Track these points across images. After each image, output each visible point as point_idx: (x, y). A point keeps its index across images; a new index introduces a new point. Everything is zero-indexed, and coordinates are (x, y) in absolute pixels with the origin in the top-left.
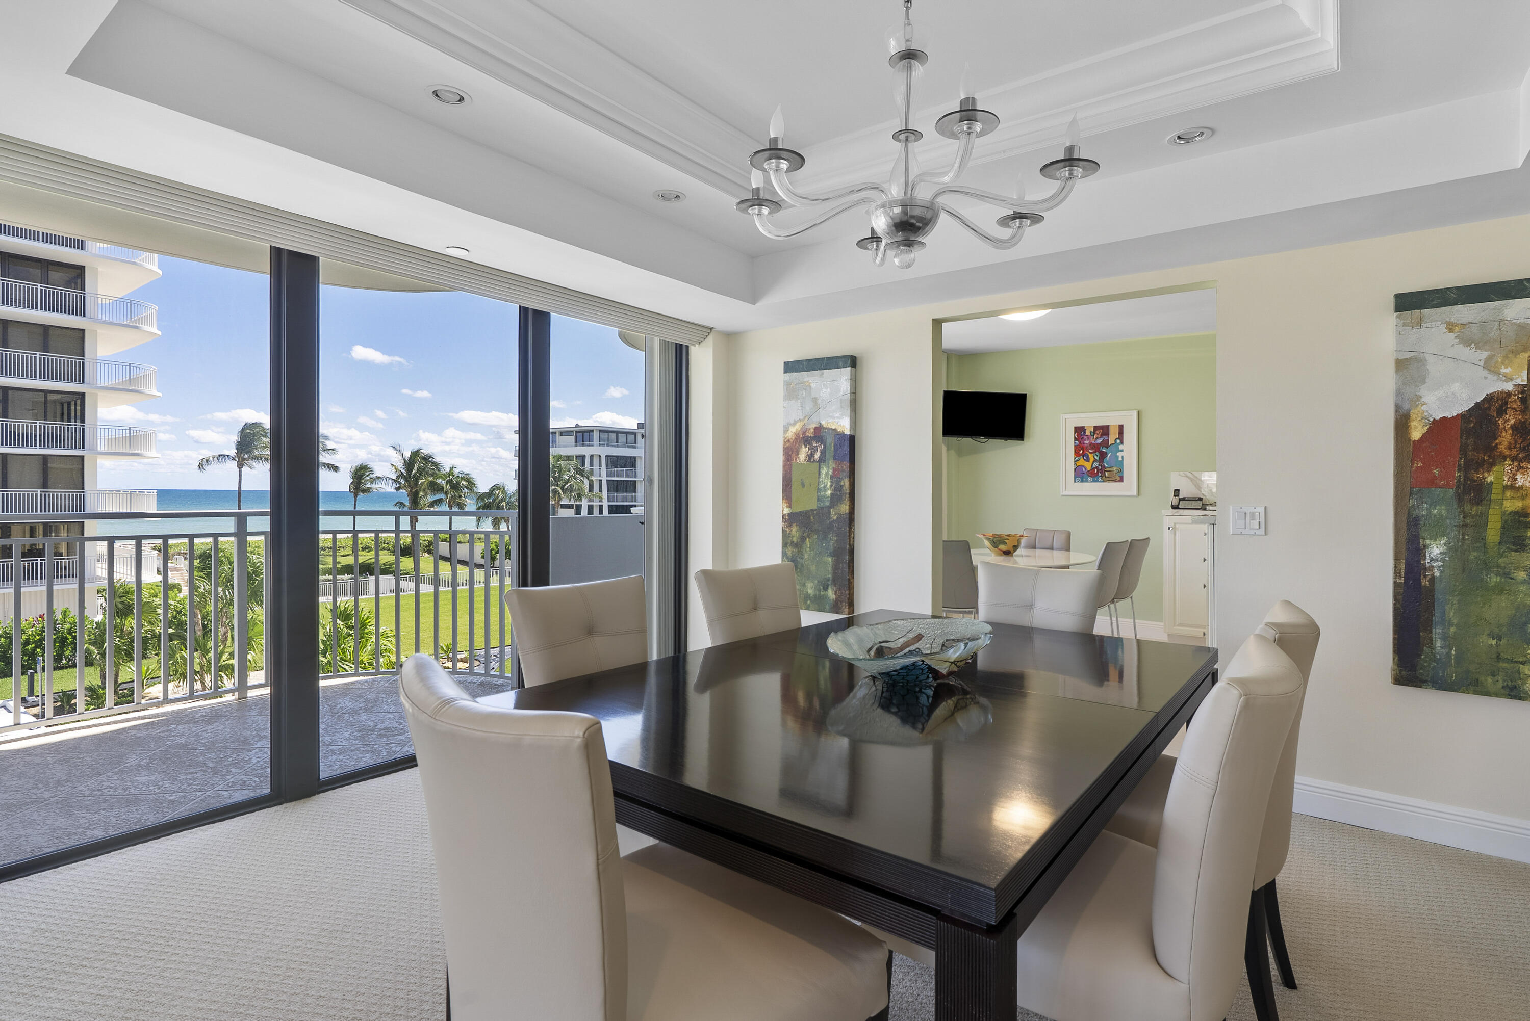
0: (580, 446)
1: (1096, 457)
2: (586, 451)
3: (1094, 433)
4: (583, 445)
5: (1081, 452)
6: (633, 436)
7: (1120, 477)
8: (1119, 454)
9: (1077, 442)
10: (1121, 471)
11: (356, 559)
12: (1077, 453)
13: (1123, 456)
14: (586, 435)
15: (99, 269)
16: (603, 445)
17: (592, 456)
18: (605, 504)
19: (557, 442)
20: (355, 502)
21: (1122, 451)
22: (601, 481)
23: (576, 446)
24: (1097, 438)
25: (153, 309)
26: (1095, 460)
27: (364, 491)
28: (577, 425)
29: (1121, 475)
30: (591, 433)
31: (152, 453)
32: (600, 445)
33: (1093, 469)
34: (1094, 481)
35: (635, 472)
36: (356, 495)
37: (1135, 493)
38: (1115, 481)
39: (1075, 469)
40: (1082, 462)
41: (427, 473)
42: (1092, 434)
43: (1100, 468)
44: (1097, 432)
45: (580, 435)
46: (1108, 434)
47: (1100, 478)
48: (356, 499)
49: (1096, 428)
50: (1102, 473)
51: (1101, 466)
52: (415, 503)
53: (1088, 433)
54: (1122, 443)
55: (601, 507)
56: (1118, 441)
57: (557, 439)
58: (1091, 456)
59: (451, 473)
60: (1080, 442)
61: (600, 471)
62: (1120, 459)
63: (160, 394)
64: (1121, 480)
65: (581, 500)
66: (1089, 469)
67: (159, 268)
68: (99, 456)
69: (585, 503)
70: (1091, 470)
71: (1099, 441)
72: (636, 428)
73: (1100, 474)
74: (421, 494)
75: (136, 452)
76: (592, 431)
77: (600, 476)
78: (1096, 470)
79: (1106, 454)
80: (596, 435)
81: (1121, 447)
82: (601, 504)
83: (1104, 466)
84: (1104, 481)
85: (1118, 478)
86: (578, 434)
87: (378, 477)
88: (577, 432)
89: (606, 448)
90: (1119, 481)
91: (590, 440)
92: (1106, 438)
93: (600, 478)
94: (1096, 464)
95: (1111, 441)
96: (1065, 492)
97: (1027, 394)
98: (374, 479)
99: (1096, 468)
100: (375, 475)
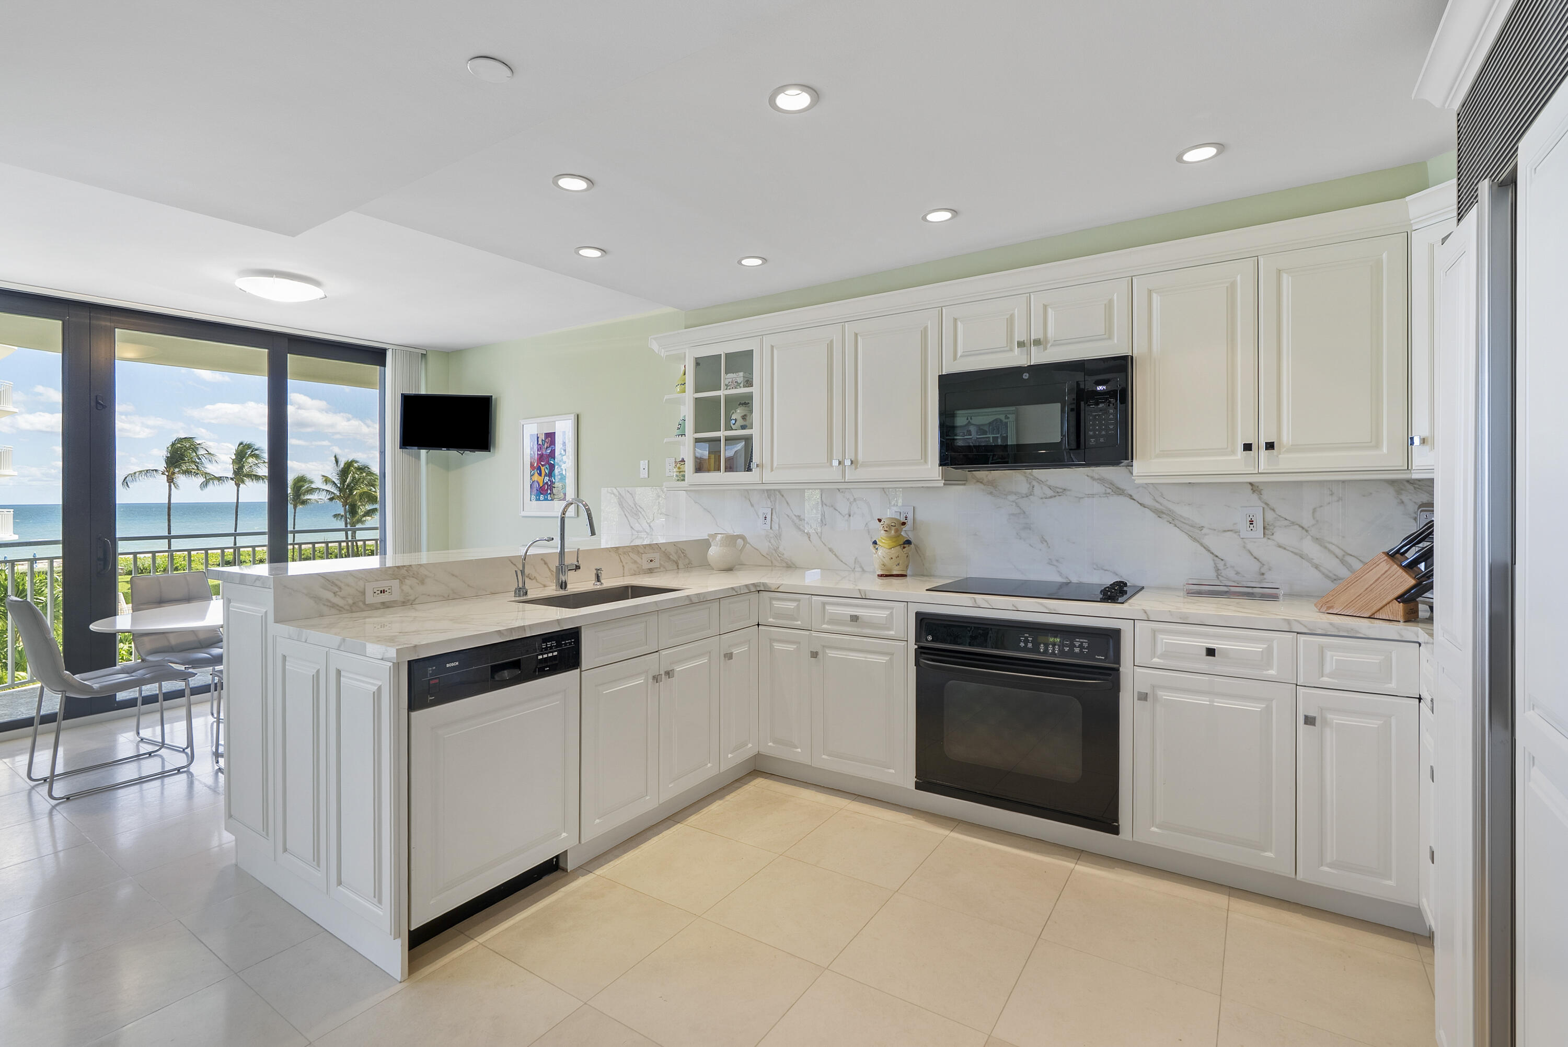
5: (536, 465)
8: (563, 467)
10: (565, 486)
12: (532, 467)
13: (566, 470)
20: (295, 513)
24: (547, 448)
26: (545, 473)
27: (304, 502)
31: (9, 471)
33: (544, 485)
34: (546, 499)
36: (295, 507)
39: (531, 486)
40: (537, 477)
41: (361, 483)
43: (549, 484)
46: (554, 444)
47: (549, 496)
48: (295, 510)
50: (551, 490)
51: (550, 482)
52: (352, 514)
53: (540, 442)
58: (543, 469)
62: (564, 472)
66: (540, 484)
70: (541, 486)
71: (549, 451)
73: (549, 491)
78: (546, 487)
79: (554, 467)
83: (553, 481)
92: (553, 448)
94: (547, 480)
96: (523, 514)
97: (492, 396)
98: (311, 491)
99: (547, 483)
100: (313, 486)
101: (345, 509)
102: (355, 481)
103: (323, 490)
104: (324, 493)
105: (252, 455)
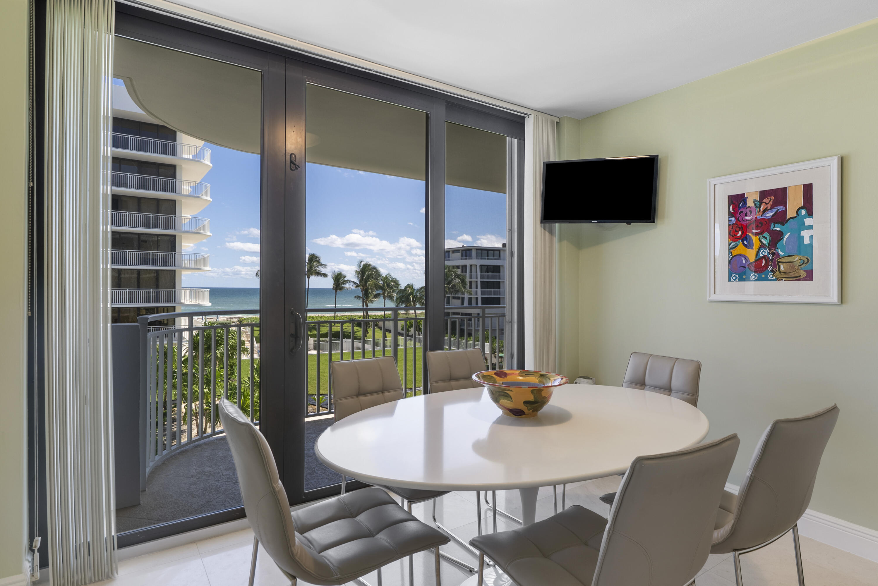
0: (464, 259)
1: (764, 241)
2: (468, 262)
3: (761, 202)
4: (466, 259)
5: (740, 234)
6: (498, 252)
7: (805, 271)
8: (806, 234)
9: (733, 219)
10: (809, 261)
11: (331, 329)
12: (732, 236)
13: (811, 237)
14: (468, 252)
15: (183, 166)
16: (478, 259)
17: (471, 266)
18: (479, 296)
19: (451, 257)
20: (336, 295)
21: (811, 227)
22: (477, 282)
23: (462, 259)
24: (765, 210)
25: (208, 187)
26: (762, 246)
27: (340, 289)
28: (463, 246)
29: (809, 268)
30: (471, 251)
31: (208, 268)
32: (477, 259)
33: (758, 260)
34: (760, 279)
35: (499, 276)
36: (336, 291)
37: (835, 298)
38: (798, 278)
39: (730, 262)
40: (741, 249)
41: (372, 277)
42: (758, 204)
43: (770, 257)
44: (766, 200)
45: (464, 252)
46: (784, 203)
47: (770, 275)
48: (336, 293)
49: (764, 194)
50: (774, 266)
51: (773, 254)
52: (366, 297)
53: (750, 203)
54: (810, 214)
55: (477, 298)
56: (803, 212)
57: (451, 255)
58: (755, 239)
59: (386, 277)
60: (737, 219)
61: (476, 275)
62: (807, 241)
63: (211, 234)
64: (809, 276)
65: (464, 295)
66: (752, 258)
67: (211, 163)
68: (182, 270)
69: (466, 296)
70: (756, 261)
71: (769, 214)
72: (502, 247)
73: (770, 268)
74: (370, 290)
75: (198, 267)
76: (471, 250)
77: (476, 278)
78: (764, 261)
79: (781, 234)
80: (474, 252)
81: (808, 221)
82: (477, 296)
83: (778, 254)
84: (777, 279)
85: (803, 274)
86: (463, 252)
87: (348, 281)
88: (463, 250)
89: (480, 260)
90: (805, 279)
91: (471, 255)
92: (781, 208)
93: (476, 280)
94: (764, 252)
95: (790, 213)
96: (714, 297)
97: (658, 156)
98: (346, 282)
99: (765, 257)
100: (346, 279)
101: (363, 293)
102: (369, 277)
103: (352, 281)
104: (352, 283)
105: (316, 261)
